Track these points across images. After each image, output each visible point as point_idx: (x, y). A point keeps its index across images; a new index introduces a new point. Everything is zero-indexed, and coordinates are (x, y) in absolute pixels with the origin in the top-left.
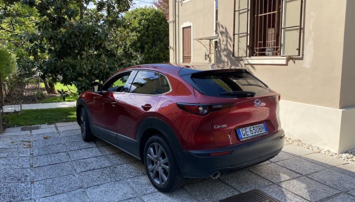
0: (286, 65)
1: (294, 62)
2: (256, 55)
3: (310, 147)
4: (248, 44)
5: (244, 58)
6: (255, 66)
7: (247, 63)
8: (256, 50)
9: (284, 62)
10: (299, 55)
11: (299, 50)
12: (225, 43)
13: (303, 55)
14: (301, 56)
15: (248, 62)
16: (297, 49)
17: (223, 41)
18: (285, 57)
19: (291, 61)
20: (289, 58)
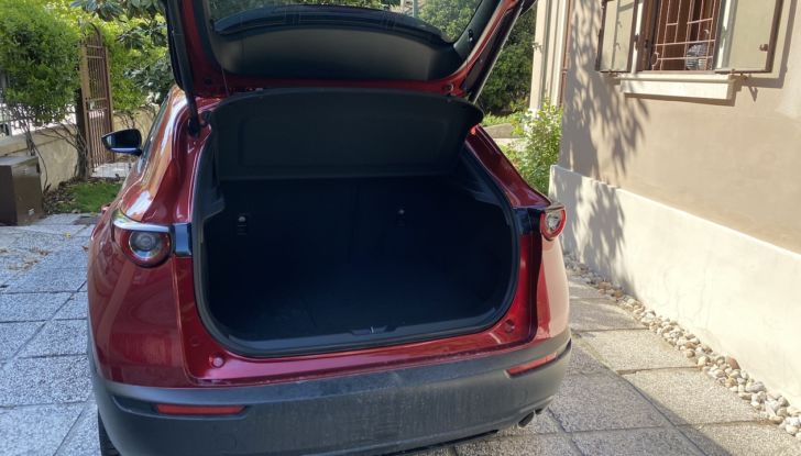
0: (729, 102)
1: (754, 95)
2: (657, 68)
3: (754, 396)
4: (638, 31)
5: (623, 76)
6: (648, 102)
7: (628, 91)
8: (660, 49)
9: (721, 91)
10: (769, 69)
11: (770, 49)
12: (586, 28)
13: (784, 69)
14: (775, 74)
15: (631, 88)
16: (765, 48)
17: (584, 22)
18: (726, 77)
19: (745, 89)
20: (740, 80)
